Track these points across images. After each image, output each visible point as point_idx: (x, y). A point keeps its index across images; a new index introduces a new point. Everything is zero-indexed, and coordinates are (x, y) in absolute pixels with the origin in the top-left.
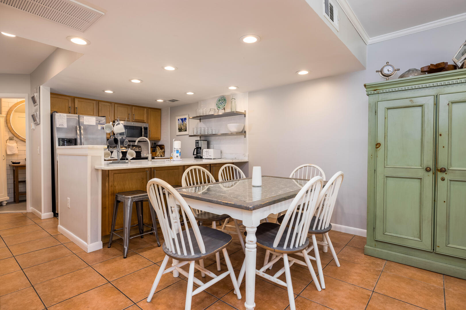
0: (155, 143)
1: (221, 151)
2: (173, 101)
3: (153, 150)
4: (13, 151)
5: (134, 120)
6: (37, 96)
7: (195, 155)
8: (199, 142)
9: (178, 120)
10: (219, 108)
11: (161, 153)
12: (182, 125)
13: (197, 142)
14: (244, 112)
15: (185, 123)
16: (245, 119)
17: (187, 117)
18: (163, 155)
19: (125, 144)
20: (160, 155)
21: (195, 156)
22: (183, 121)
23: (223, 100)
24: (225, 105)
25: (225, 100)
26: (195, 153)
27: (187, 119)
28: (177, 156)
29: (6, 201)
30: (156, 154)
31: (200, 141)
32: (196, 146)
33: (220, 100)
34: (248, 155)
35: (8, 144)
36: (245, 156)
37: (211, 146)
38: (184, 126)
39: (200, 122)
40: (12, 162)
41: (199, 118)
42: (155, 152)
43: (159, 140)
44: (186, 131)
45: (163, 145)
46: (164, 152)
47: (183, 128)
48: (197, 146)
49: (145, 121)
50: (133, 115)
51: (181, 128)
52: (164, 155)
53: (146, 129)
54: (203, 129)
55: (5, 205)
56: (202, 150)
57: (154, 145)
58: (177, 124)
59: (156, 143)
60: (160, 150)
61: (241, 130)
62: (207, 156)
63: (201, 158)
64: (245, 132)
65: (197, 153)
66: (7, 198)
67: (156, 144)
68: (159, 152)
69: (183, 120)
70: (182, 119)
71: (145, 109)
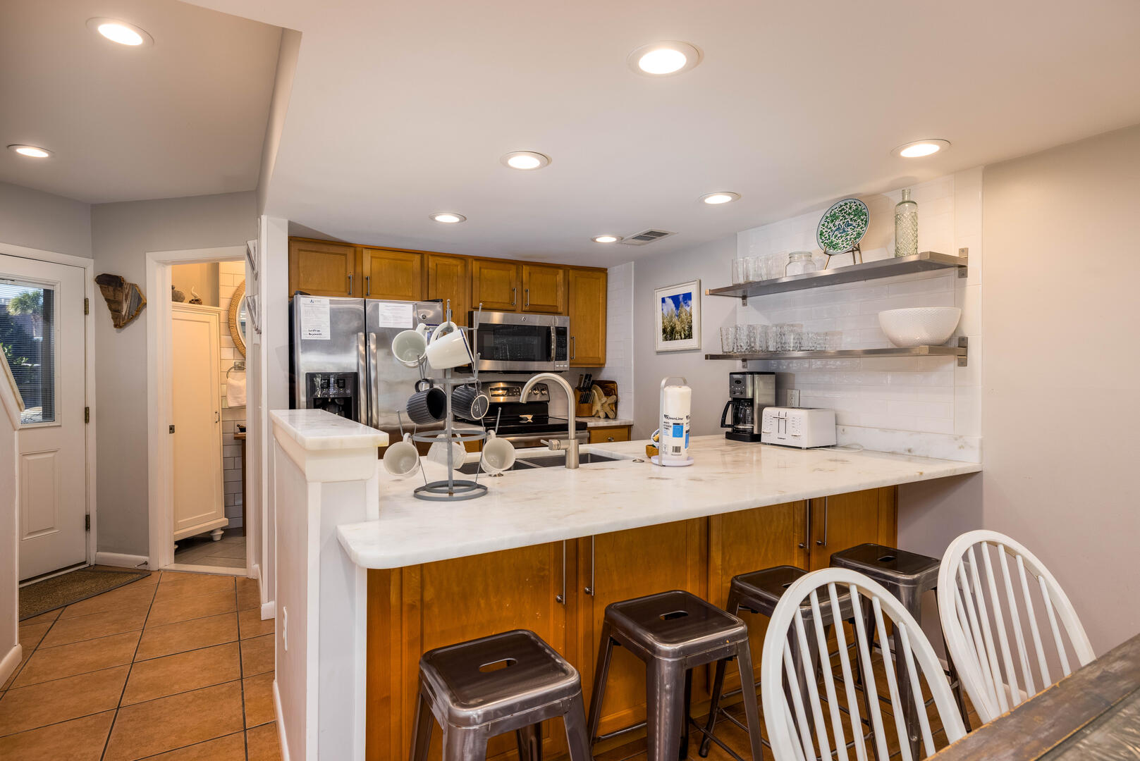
0: (588, 376)
1: (836, 417)
2: (652, 235)
3: (581, 396)
4: (240, 400)
5: (527, 309)
6: (255, 248)
7: (729, 426)
8: (745, 380)
9: (663, 301)
10: (834, 246)
11: (606, 405)
12: (675, 319)
13: (737, 381)
14: (955, 253)
15: (688, 309)
16: (964, 285)
17: (692, 289)
18: (611, 414)
19: (474, 410)
20: (602, 414)
21: (730, 430)
22: (680, 303)
23: (849, 214)
24: (859, 234)
25: (858, 213)
26: (729, 421)
27: (694, 297)
28: (677, 449)
29: (222, 529)
30: (591, 409)
31: (749, 377)
32: (732, 392)
33: (834, 217)
34: (982, 442)
35: (230, 380)
36: (961, 447)
37: (793, 395)
38: (682, 322)
39: (744, 304)
40: (238, 426)
41: (740, 293)
42: (587, 402)
43: (600, 366)
44: (689, 336)
45: (613, 382)
46: (616, 404)
47: (678, 328)
48: (738, 395)
49: (560, 310)
50: (524, 292)
51: (673, 329)
52: (616, 414)
53: (561, 332)
54: (759, 330)
55: (218, 538)
56: (756, 407)
57: (585, 381)
58: (659, 314)
59: (591, 376)
60: (604, 399)
61: (944, 334)
62: (782, 435)
63: (756, 438)
64: (963, 343)
65: (737, 420)
66: (224, 521)
67: (592, 379)
68: (599, 405)
69: (680, 301)
70: (675, 299)
71: (561, 272)
